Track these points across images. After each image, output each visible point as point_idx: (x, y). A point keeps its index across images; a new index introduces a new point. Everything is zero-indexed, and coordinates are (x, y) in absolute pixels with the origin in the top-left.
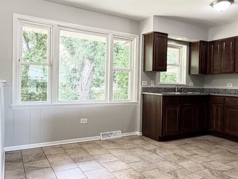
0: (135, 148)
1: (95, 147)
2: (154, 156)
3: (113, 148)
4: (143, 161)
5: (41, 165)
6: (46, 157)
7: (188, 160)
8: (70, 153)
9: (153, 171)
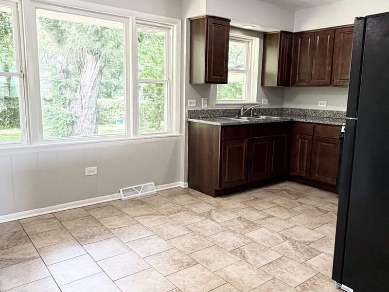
0: (179, 212)
1: (112, 213)
2: (209, 224)
3: (143, 213)
4: (193, 234)
5: (22, 254)
6: (28, 238)
7: (260, 226)
8: (70, 228)
9: (209, 250)
